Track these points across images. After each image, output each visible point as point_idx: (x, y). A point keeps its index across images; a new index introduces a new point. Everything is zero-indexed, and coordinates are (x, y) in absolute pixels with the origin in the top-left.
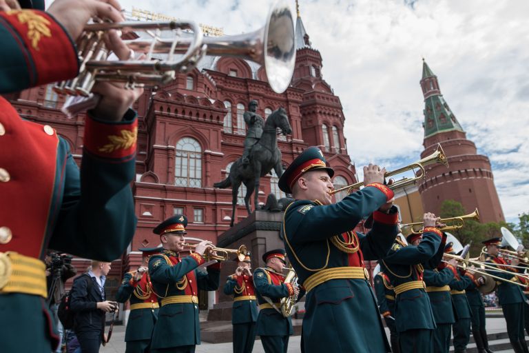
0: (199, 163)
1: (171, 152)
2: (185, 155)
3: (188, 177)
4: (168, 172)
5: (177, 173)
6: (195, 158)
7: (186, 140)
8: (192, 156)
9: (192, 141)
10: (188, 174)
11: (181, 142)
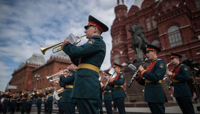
0: (179, 34)
1: (166, 36)
2: (172, 34)
3: (176, 42)
4: (166, 44)
5: (171, 42)
6: (177, 33)
7: (171, 28)
8: (176, 33)
9: (174, 27)
10: (175, 41)
11: (169, 29)
